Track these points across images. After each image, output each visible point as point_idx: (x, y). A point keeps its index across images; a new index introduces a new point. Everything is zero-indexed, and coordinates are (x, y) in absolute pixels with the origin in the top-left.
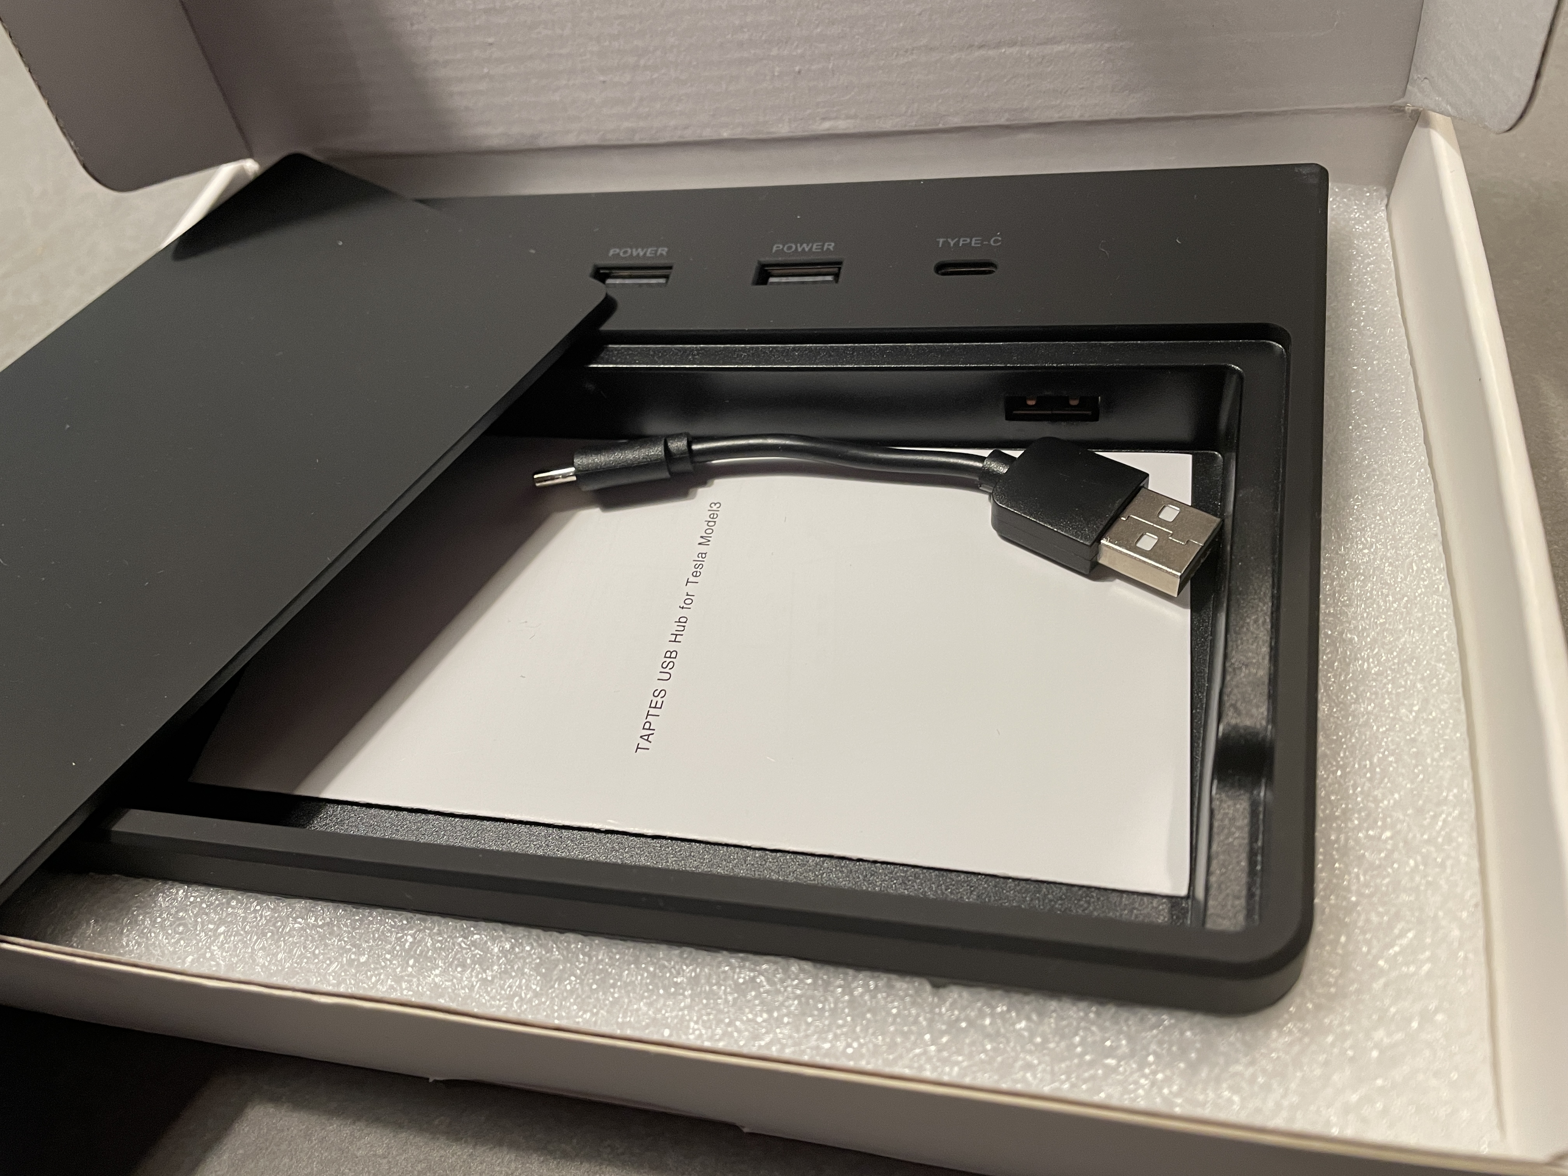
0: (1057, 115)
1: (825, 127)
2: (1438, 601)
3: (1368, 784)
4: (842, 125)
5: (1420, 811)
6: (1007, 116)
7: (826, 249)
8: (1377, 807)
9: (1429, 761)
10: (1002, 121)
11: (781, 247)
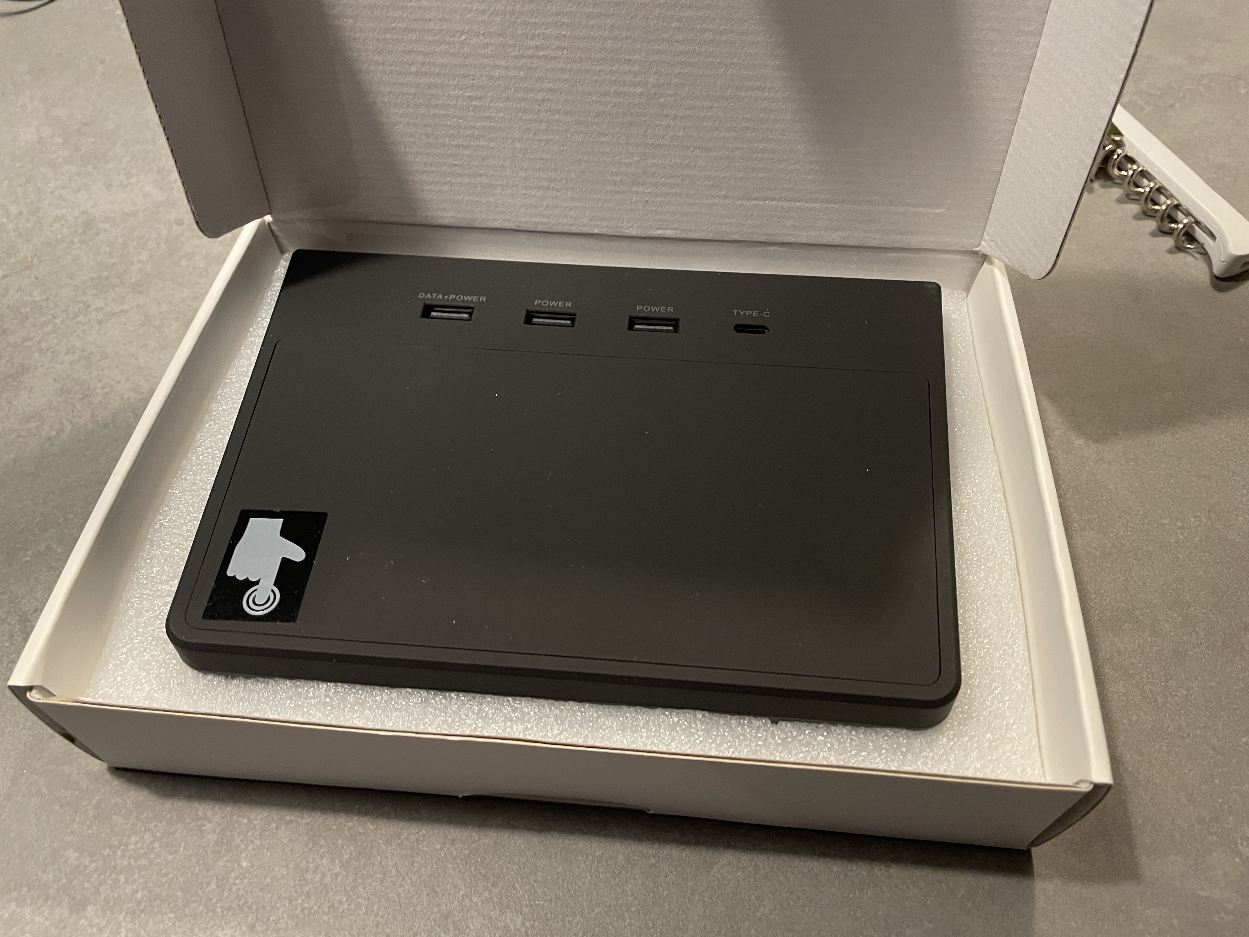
0: (793, 239)
1: (659, 232)
2: (1003, 523)
3: (976, 617)
4: (668, 233)
5: (1001, 630)
6: (765, 237)
7: (669, 310)
8: (981, 627)
9: (1003, 605)
10: (762, 239)
11: (642, 307)
